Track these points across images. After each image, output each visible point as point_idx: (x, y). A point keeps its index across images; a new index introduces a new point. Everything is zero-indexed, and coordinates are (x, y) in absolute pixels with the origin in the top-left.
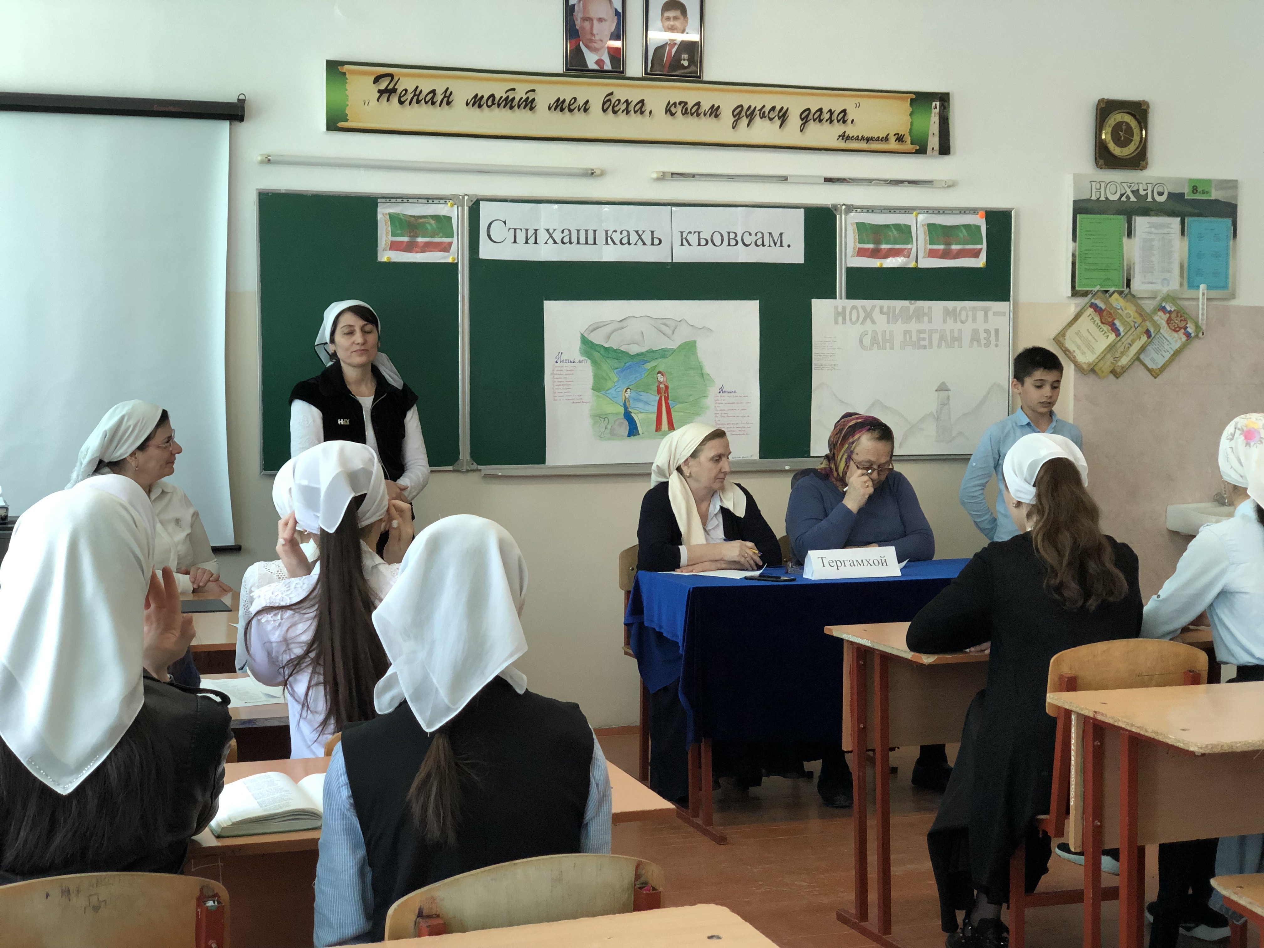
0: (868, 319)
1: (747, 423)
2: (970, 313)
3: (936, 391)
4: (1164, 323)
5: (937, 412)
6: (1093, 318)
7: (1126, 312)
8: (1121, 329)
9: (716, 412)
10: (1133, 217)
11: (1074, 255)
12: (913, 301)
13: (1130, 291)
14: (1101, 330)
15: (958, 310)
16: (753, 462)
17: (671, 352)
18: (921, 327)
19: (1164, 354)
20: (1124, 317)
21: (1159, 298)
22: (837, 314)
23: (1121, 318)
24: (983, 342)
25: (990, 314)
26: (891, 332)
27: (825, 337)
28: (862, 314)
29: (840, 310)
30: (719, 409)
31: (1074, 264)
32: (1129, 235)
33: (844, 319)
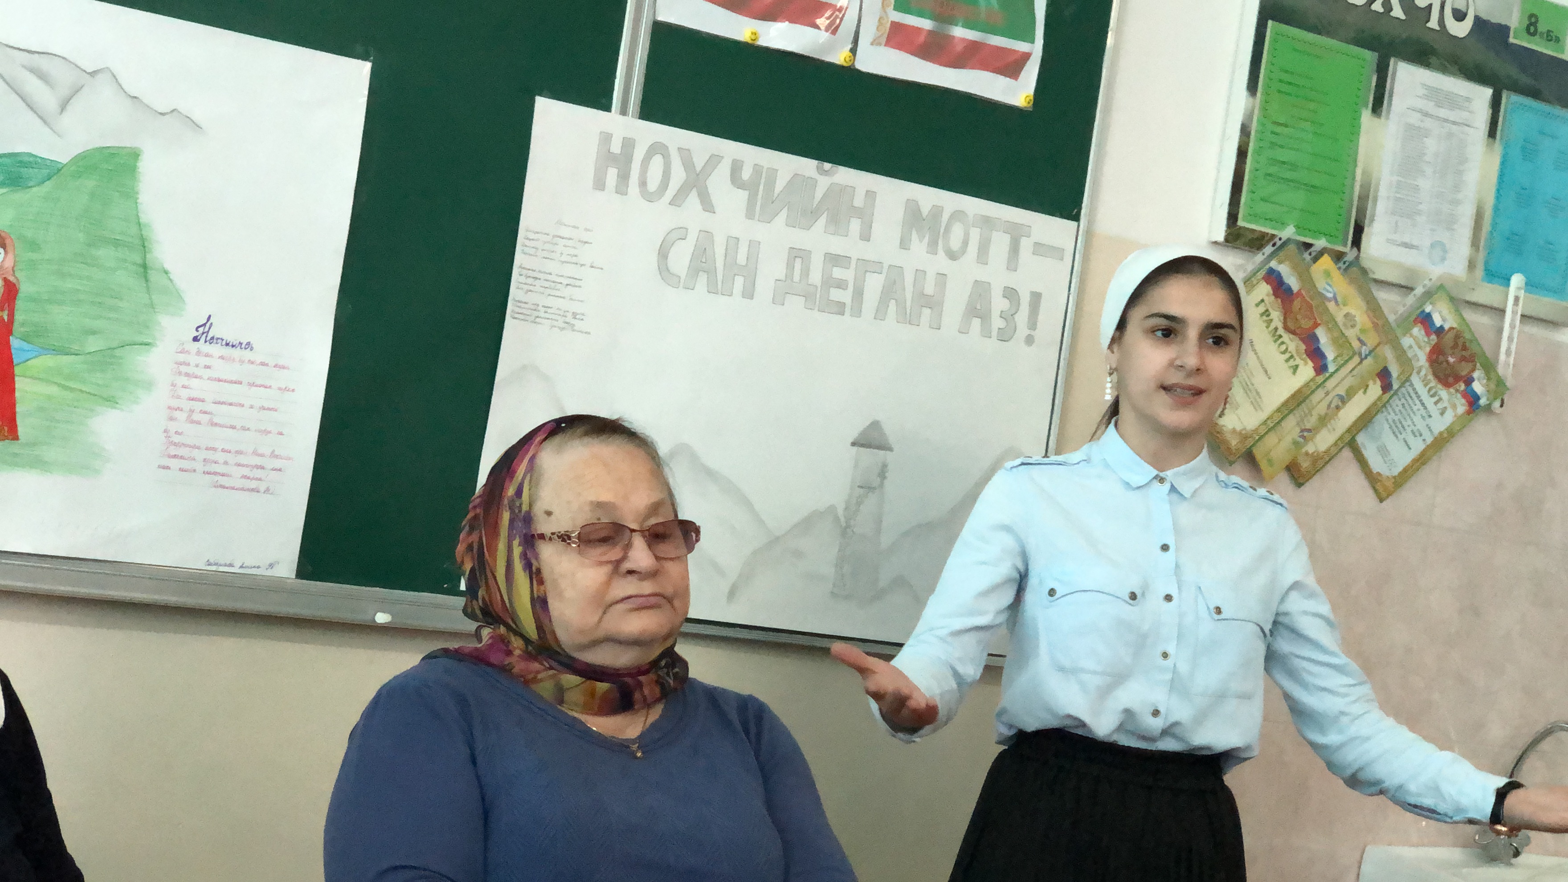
0: (694, 193)
1: (274, 455)
2: (975, 235)
3: (853, 444)
4: (1421, 358)
5: (846, 509)
6: (1266, 313)
7: (1346, 310)
8: (1330, 354)
9: (175, 403)
10: (1392, 61)
11: (1245, 131)
12: (827, 166)
13: (1357, 258)
14: (1283, 347)
15: (945, 217)
16: (275, 586)
17: (45, 172)
18: (837, 245)
19: (1411, 440)
20: (1340, 324)
21: (1419, 291)
22: (606, 158)
23: (1332, 324)
24: (997, 323)
25: (1026, 244)
26: (754, 246)
27: (560, 223)
28: (678, 176)
29: (616, 147)
30: (185, 393)
31: (1242, 154)
32: (1378, 105)
33: (624, 177)
